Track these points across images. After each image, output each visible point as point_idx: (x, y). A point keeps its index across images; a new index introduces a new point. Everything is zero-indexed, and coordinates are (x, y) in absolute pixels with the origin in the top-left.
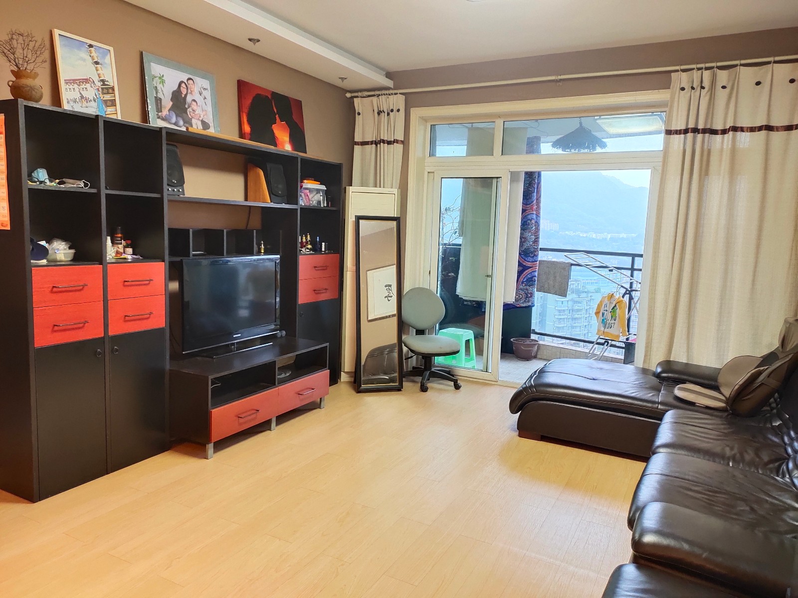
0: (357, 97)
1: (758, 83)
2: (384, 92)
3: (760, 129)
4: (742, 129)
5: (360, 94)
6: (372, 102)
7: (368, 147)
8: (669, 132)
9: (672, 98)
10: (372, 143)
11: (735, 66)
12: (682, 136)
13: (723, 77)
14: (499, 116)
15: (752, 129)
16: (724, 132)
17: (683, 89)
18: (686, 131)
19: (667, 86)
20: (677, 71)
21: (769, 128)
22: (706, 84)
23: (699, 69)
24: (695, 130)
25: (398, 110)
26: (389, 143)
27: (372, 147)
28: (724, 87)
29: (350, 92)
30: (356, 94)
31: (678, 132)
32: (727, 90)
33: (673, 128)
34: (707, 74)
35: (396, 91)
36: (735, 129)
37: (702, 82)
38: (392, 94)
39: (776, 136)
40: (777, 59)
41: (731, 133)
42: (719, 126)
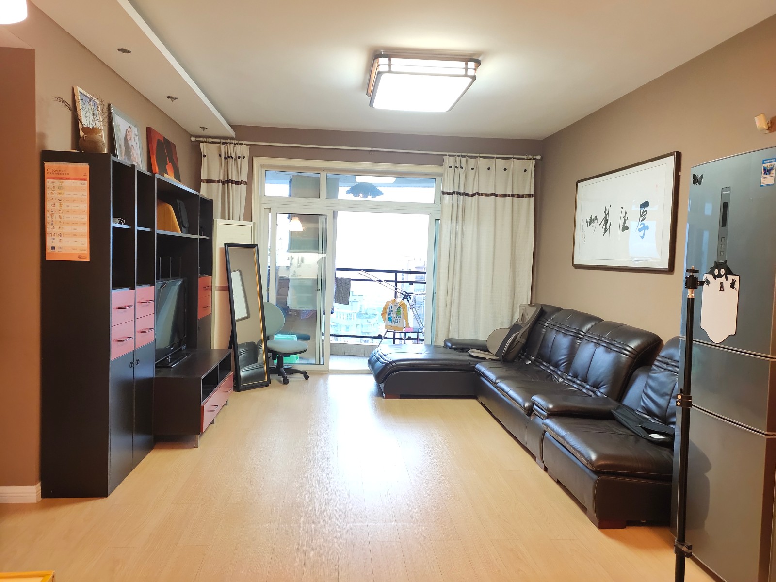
0: (202, 142)
1: (489, 169)
2: (229, 141)
3: (491, 195)
4: (482, 194)
5: (205, 140)
6: (220, 148)
7: (215, 185)
8: (443, 193)
9: (445, 171)
10: (219, 182)
11: (477, 157)
12: (451, 196)
13: (472, 162)
14: (324, 170)
15: (487, 195)
16: (473, 195)
17: (450, 167)
18: (453, 193)
19: (441, 163)
20: (446, 155)
21: (496, 195)
22: (463, 165)
23: (458, 156)
24: (459, 193)
25: (244, 157)
26: (237, 183)
27: (218, 186)
28: (472, 169)
29: (196, 136)
30: (201, 139)
31: (449, 193)
32: (474, 171)
33: (445, 190)
34: (464, 160)
35: (241, 142)
36: (478, 194)
37: (460, 164)
38: (237, 144)
39: (499, 199)
40: (498, 156)
41: (477, 196)
42: (470, 192)
